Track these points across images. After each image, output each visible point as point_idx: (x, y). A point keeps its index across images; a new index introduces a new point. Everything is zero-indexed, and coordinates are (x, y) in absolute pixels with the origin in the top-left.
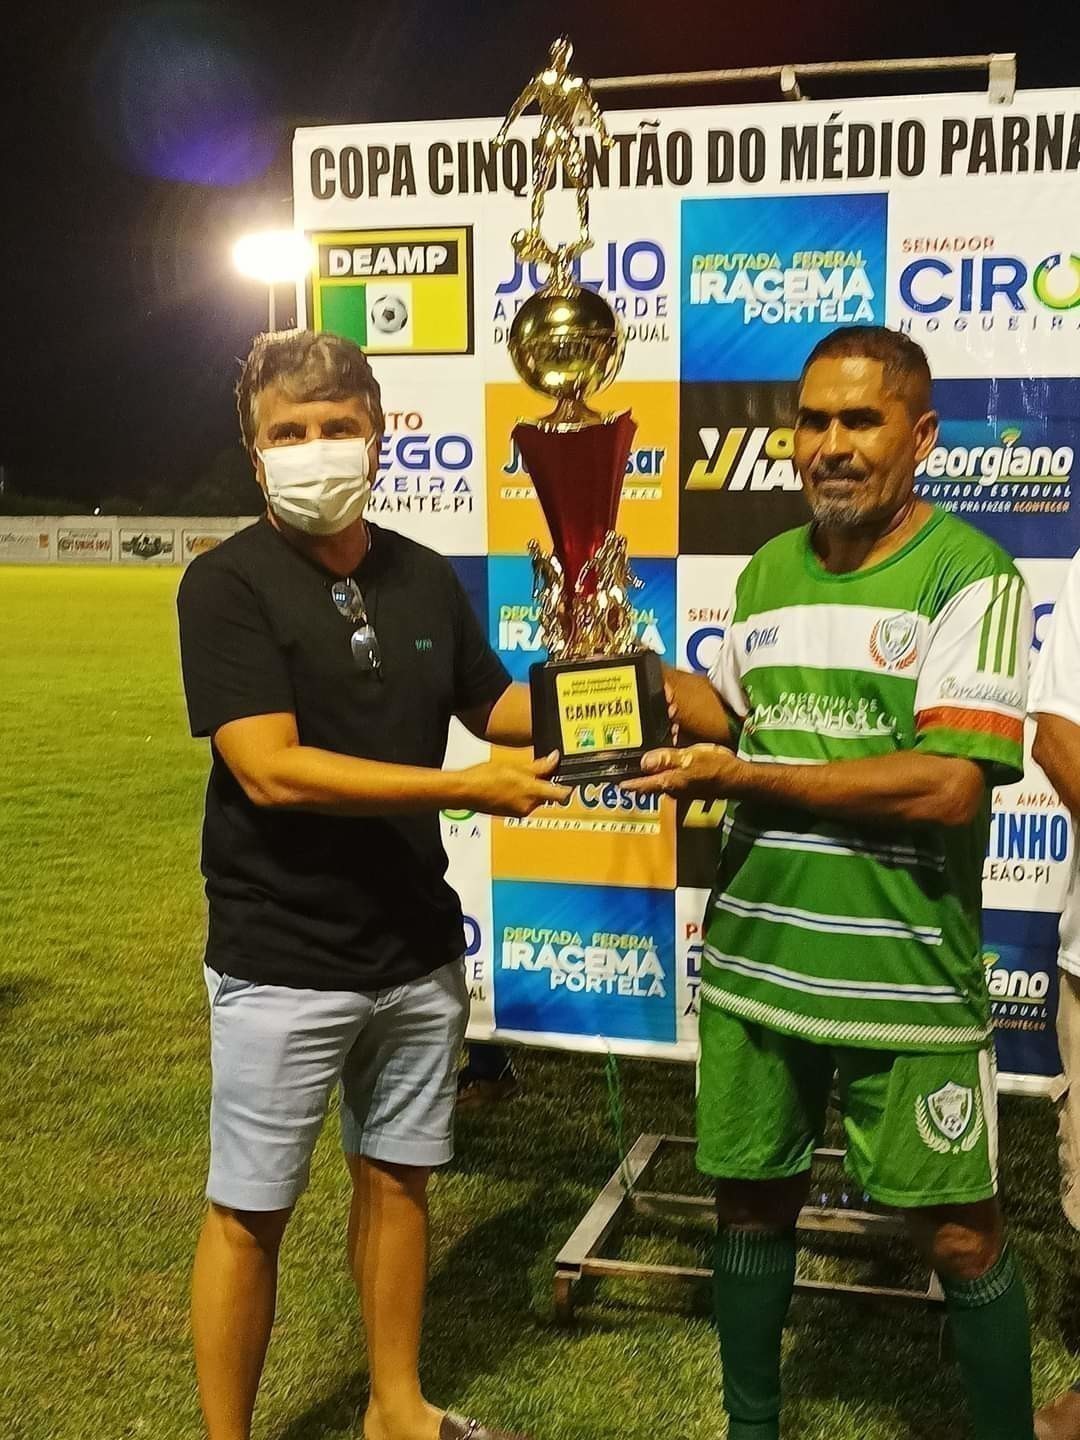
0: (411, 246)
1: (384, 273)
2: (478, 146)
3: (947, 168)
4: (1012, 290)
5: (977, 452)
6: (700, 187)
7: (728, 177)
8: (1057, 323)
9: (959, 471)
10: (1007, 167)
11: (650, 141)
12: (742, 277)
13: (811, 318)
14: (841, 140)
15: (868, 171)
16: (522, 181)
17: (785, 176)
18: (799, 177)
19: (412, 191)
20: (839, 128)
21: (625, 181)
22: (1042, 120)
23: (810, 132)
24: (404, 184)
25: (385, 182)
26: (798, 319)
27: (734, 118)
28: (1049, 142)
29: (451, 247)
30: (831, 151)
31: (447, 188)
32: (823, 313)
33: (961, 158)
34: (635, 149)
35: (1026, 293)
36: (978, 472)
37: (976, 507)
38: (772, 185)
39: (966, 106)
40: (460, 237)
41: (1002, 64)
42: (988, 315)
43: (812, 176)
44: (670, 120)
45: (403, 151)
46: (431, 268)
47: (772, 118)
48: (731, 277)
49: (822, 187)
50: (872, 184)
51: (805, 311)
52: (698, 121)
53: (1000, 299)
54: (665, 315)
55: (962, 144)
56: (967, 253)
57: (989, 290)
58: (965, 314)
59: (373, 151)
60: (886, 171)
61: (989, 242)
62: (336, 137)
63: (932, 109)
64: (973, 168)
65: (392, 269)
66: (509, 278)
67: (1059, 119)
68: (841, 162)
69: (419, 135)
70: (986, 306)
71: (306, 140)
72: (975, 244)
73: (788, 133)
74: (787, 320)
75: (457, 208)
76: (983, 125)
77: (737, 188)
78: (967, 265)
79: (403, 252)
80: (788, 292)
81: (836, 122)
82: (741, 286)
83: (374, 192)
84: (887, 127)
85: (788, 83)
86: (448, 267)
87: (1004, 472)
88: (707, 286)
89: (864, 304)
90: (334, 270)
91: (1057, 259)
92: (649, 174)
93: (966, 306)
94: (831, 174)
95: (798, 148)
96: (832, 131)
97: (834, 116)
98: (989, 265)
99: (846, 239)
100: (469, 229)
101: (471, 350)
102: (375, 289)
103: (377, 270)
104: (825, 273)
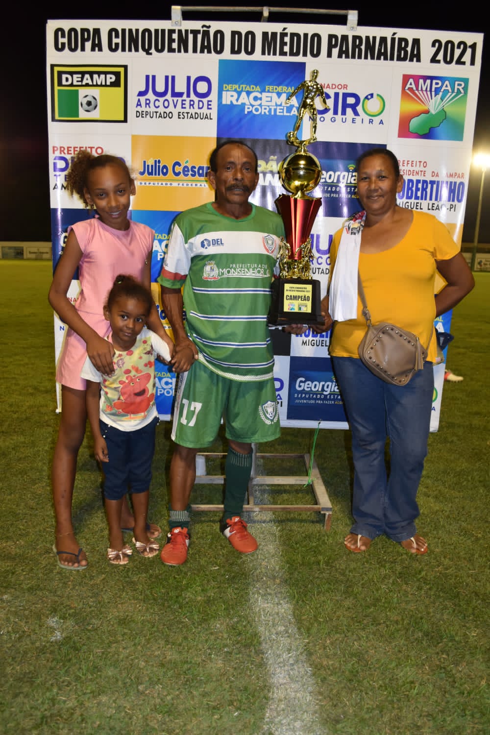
0: (99, 73)
1: (87, 85)
2: (131, 31)
3: (329, 55)
4: (354, 107)
5: (338, 173)
6: (227, 55)
7: (239, 52)
8: (371, 121)
9: (331, 181)
10: (353, 57)
11: (206, 34)
12: (244, 94)
13: (273, 113)
14: (287, 39)
15: (297, 54)
16: (150, 47)
17: (263, 53)
18: (269, 54)
19: (100, 50)
20: (286, 34)
21: (195, 51)
22: (367, 38)
23: (274, 34)
24: (96, 46)
25: (88, 45)
26: (267, 113)
27: (243, 27)
28: (370, 47)
29: (117, 74)
30: (283, 44)
31: (116, 50)
32: (278, 111)
33: (335, 51)
34: (200, 37)
35: (359, 108)
36: (339, 181)
37: (337, 196)
38: (257, 56)
39: (338, 30)
40: (122, 70)
41: (353, 16)
42: (344, 117)
43: (275, 54)
44: (215, 26)
45: (97, 31)
46: (108, 83)
47: (259, 28)
48: (239, 94)
49: (278, 58)
50: (299, 59)
51: (270, 110)
52: (227, 27)
53: (349, 111)
54: (211, 109)
55: (335, 46)
56: (337, 90)
57: (345, 106)
58: (335, 116)
59: (83, 30)
60: (305, 55)
61: (345, 87)
62: (66, 24)
63: (324, 30)
64: (340, 56)
65: (91, 83)
66: (143, 89)
67: (374, 38)
68: (287, 49)
69: (104, 25)
70: (344, 113)
71: (52, 25)
72: (340, 87)
73: (265, 34)
74: (263, 113)
75: (119, 58)
76: (344, 38)
77: (243, 56)
78: (337, 95)
79: (95, 76)
81: (285, 31)
82: (244, 98)
83: (83, 49)
84: (306, 35)
85: (266, 14)
86: (116, 84)
87: (349, 182)
88: (229, 98)
89: (294, 109)
90: (64, 82)
91: (372, 95)
92: (206, 48)
93: (336, 112)
94: (283, 53)
95: (269, 41)
96: (283, 35)
97: (285, 29)
98: (346, 96)
99: (286, 83)
100: (126, 67)
101: (125, 121)
102: (82, 92)
103: (84, 83)
104: (279, 95)
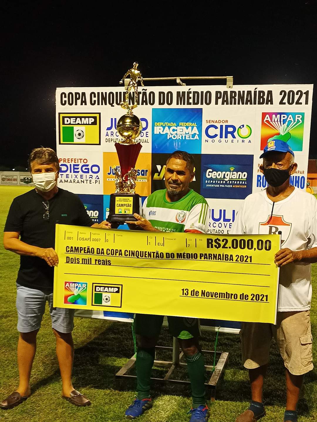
0: (85, 117)
1: (78, 124)
2: (102, 93)
3: (217, 103)
5: (224, 173)
6: (157, 105)
7: (163, 104)
8: (243, 141)
9: (220, 177)
10: (231, 104)
11: (145, 94)
12: (167, 128)
13: (184, 138)
14: (191, 95)
15: (197, 103)
16: (113, 102)
17: (178, 104)
18: (181, 104)
19: (86, 104)
20: (191, 92)
22: (239, 92)
23: (184, 93)
24: (84, 102)
25: (79, 102)
27: (166, 89)
28: (241, 97)
29: (95, 118)
30: (189, 98)
31: (94, 104)
32: (187, 137)
33: (220, 101)
34: (141, 96)
35: (236, 134)
36: (224, 177)
37: (224, 186)
38: (174, 106)
39: (221, 88)
40: (98, 115)
41: (230, 79)
42: (226, 139)
43: (184, 104)
44: (150, 89)
45: (84, 94)
46: (90, 123)
47: (174, 89)
48: (164, 128)
49: (186, 106)
50: (199, 106)
51: (182, 136)
52: (157, 89)
54: (148, 137)
55: (220, 98)
56: (221, 124)
57: (227, 133)
58: (221, 139)
59: (76, 93)
60: (202, 104)
61: (227, 121)
62: (67, 90)
63: (213, 89)
64: (223, 104)
65: (80, 123)
66: (110, 126)
67: (244, 92)
68: (191, 101)
69: (88, 90)
70: (226, 137)
71: (59, 91)
72: (223, 122)
73: (178, 93)
74: (178, 139)
75: (96, 108)
76: (226, 93)
77: (166, 106)
78: (222, 126)
79: (83, 119)
80: (178, 132)
81: (190, 91)
82: (167, 130)
83: (76, 104)
84: (202, 92)
85: (178, 81)
86: (94, 123)
87: (231, 178)
88: (158, 130)
89: (196, 135)
90: (66, 123)
91: (243, 126)
92: (144, 102)
93: (221, 137)
94: (189, 103)
95: (181, 97)
96: (189, 93)
97: (190, 89)
98: (227, 127)
99: (192, 120)
100: (100, 114)
101: (100, 144)
102: (76, 128)
103: (77, 123)
104: (187, 127)
